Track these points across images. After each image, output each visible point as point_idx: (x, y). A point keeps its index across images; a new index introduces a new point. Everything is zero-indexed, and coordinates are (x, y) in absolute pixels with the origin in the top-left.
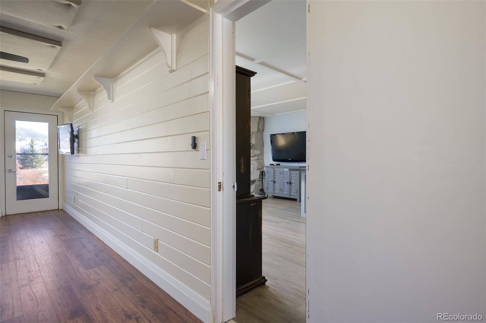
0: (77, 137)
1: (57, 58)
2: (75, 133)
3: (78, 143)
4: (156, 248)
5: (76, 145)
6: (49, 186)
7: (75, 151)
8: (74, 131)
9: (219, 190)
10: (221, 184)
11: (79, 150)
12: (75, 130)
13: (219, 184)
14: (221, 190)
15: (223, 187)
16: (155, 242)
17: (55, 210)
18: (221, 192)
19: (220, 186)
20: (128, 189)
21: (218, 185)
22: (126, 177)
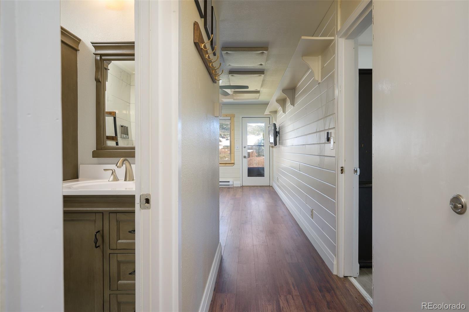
0: (279, 133)
1: (263, 81)
2: (278, 130)
3: (279, 137)
4: (312, 215)
5: (278, 138)
6: (265, 168)
7: (278, 143)
8: (276, 129)
9: (341, 173)
10: (344, 168)
11: (279, 142)
12: (277, 127)
13: (342, 168)
14: (344, 173)
15: (344, 171)
16: (311, 211)
17: (268, 186)
18: (343, 174)
19: (342, 170)
20: (300, 172)
21: (340, 169)
22: (299, 163)
